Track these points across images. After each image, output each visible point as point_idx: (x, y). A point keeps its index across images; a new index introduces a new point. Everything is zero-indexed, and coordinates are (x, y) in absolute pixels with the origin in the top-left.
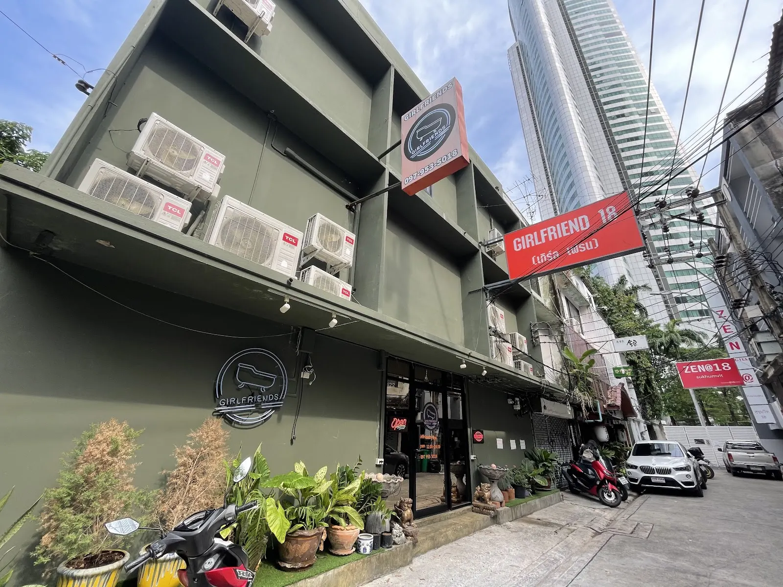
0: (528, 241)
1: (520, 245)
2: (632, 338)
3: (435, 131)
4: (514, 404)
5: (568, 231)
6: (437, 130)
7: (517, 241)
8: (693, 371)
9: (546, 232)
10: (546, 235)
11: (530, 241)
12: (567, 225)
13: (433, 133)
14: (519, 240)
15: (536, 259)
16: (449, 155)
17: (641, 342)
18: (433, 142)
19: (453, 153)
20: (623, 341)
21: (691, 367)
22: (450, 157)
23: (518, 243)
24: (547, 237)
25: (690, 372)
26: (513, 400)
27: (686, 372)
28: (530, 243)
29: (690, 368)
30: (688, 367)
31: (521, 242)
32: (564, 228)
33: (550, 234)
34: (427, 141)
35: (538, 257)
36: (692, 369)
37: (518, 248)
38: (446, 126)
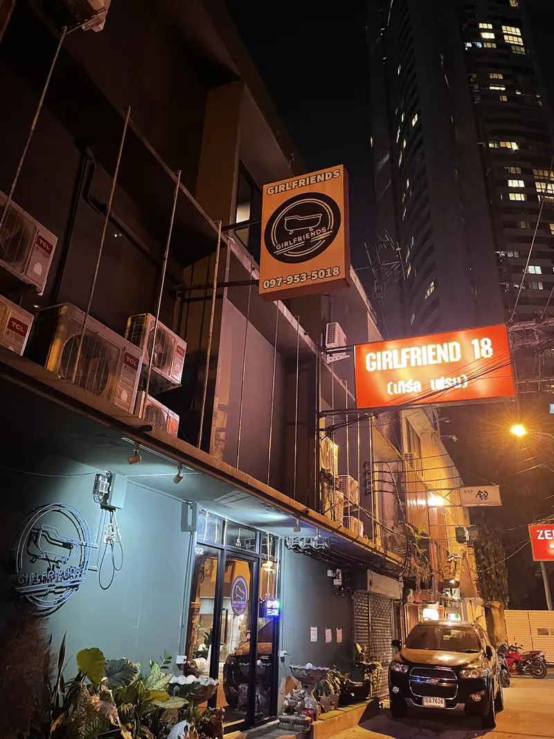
0: (385, 361)
1: (374, 363)
2: (482, 489)
3: (311, 228)
4: (335, 578)
5: (435, 358)
6: (315, 229)
7: (371, 357)
8: (547, 538)
9: (408, 353)
10: (408, 357)
11: (387, 360)
12: (434, 350)
13: (308, 231)
14: (374, 357)
15: (392, 386)
16: (328, 270)
17: (493, 496)
18: (308, 244)
19: (335, 271)
20: (471, 491)
21: (546, 532)
22: (329, 275)
23: (372, 360)
24: (409, 361)
25: (543, 538)
26: (334, 572)
27: (539, 538)
28: (387, 363)
29: (543, 534)
30: (542, 532)
31: (376, 360)
32: (431, 354)
33: (413, 357)
34: (300, 239)
35: (395, 385)
36: (547, 535)
37: (371, 366)
38: (327, 228)
